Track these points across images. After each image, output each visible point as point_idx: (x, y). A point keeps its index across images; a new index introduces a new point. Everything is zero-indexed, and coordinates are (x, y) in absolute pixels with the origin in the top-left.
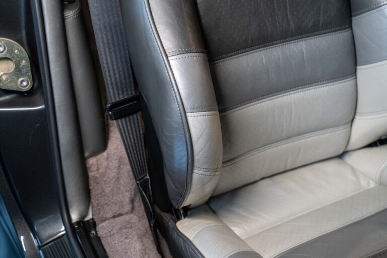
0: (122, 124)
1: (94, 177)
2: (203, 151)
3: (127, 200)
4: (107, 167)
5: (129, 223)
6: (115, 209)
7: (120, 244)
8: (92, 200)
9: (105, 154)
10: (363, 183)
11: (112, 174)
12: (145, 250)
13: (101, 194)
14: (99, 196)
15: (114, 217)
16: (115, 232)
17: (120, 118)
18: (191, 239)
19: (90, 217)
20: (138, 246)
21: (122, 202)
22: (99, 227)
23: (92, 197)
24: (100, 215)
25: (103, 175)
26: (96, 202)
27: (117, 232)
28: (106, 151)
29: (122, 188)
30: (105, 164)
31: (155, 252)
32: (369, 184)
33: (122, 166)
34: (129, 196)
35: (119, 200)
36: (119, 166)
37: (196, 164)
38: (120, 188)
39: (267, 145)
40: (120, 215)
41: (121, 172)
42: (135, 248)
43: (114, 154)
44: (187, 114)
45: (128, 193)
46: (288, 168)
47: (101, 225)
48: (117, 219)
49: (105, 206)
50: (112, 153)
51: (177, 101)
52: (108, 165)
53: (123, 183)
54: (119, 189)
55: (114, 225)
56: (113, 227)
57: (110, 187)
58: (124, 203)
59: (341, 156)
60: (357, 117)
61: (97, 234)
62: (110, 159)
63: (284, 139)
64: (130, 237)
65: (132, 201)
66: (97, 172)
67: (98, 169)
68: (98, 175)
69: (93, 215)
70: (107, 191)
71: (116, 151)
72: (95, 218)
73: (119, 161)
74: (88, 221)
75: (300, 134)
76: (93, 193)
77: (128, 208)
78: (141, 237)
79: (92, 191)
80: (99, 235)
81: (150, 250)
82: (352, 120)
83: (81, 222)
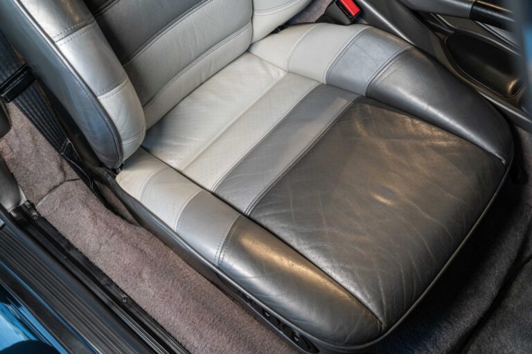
0: (21, 101)
1: (11, 159)
2: (126, 124)
3: (55, 169)
4: (21, 145)
5: (68, 193)
6: (48, 184)
7: (67, 217)
8: (19, 183)
9: (12, 131)
10: (274, 73)
11: (29, 149)
12: (94, 214)
13: (26, 174)
14: (25, 176)
15: (50, 191)
16: (57, 207)
17: (16, 96)
18: (139, 199)
19: (24, 200)
20: (86, 213)
21: (52, 174)
22: (38, 206)
23: (18, 180)
24: (34, 195)
25: (19, 154)
26: (25, 184)
27: (60, 207)
28: (12, 128)
29: (46, 159)
30: (17, 142)
31: (104, 211)
32: (279, 73)
33: (36, 137)
34: (56, 164)
35: (47, 173)
36: (33, 139)
37: (122, 137)
38: (44, 160)
39: (178, 72)
40: (55, 187)
41: (38, 144)
42: (84, 217)
43: (22, 128)
44: (99, 98)
45: (54, 163)
46: (203, 80)
47: (40, 204)
48: (54, 193)
49: (36, 185)
50: (20, 127)
51: (84, 89)
52: (21, 142)
53: (44, 154)
54: (42, 162)
55: (53, 200)
56: (54, 203)
57: (32, 164)
58: (54, 174)
59: (248, 51)
60: (255, 13)
61: (39, 215)
62: (20, 135)
63: (193, 61)
64: (74, 206)
65: (61, 168)
66: (11, 153)
67: (12, 149)
68: (14, 156)
69: (27, 198)
70: (31, 169)
71: (22, 124)
72: (31, 199)
73: (31, 134)
74: (24, 204)
75: (207, 50)
76: (17, 175)
77: (60, 177)
78: (85, 204)
79: (14, 174)
80: (42, 215)
81: (98, 211)
82: (252, 18)
83: (18, 209)
